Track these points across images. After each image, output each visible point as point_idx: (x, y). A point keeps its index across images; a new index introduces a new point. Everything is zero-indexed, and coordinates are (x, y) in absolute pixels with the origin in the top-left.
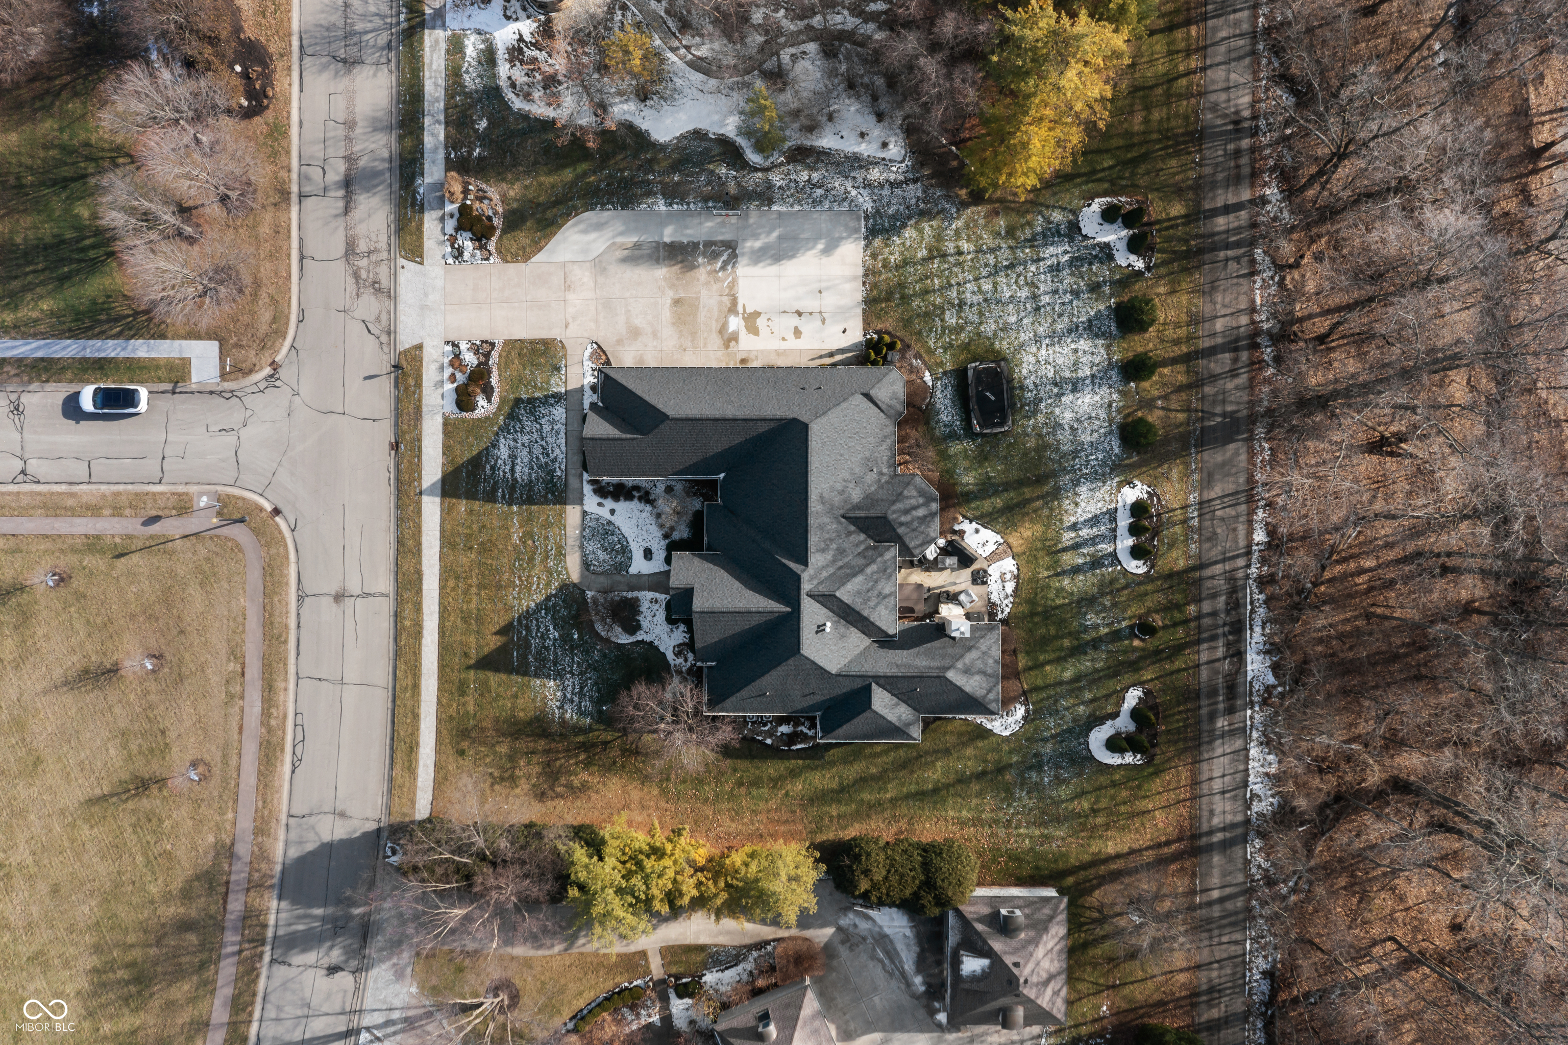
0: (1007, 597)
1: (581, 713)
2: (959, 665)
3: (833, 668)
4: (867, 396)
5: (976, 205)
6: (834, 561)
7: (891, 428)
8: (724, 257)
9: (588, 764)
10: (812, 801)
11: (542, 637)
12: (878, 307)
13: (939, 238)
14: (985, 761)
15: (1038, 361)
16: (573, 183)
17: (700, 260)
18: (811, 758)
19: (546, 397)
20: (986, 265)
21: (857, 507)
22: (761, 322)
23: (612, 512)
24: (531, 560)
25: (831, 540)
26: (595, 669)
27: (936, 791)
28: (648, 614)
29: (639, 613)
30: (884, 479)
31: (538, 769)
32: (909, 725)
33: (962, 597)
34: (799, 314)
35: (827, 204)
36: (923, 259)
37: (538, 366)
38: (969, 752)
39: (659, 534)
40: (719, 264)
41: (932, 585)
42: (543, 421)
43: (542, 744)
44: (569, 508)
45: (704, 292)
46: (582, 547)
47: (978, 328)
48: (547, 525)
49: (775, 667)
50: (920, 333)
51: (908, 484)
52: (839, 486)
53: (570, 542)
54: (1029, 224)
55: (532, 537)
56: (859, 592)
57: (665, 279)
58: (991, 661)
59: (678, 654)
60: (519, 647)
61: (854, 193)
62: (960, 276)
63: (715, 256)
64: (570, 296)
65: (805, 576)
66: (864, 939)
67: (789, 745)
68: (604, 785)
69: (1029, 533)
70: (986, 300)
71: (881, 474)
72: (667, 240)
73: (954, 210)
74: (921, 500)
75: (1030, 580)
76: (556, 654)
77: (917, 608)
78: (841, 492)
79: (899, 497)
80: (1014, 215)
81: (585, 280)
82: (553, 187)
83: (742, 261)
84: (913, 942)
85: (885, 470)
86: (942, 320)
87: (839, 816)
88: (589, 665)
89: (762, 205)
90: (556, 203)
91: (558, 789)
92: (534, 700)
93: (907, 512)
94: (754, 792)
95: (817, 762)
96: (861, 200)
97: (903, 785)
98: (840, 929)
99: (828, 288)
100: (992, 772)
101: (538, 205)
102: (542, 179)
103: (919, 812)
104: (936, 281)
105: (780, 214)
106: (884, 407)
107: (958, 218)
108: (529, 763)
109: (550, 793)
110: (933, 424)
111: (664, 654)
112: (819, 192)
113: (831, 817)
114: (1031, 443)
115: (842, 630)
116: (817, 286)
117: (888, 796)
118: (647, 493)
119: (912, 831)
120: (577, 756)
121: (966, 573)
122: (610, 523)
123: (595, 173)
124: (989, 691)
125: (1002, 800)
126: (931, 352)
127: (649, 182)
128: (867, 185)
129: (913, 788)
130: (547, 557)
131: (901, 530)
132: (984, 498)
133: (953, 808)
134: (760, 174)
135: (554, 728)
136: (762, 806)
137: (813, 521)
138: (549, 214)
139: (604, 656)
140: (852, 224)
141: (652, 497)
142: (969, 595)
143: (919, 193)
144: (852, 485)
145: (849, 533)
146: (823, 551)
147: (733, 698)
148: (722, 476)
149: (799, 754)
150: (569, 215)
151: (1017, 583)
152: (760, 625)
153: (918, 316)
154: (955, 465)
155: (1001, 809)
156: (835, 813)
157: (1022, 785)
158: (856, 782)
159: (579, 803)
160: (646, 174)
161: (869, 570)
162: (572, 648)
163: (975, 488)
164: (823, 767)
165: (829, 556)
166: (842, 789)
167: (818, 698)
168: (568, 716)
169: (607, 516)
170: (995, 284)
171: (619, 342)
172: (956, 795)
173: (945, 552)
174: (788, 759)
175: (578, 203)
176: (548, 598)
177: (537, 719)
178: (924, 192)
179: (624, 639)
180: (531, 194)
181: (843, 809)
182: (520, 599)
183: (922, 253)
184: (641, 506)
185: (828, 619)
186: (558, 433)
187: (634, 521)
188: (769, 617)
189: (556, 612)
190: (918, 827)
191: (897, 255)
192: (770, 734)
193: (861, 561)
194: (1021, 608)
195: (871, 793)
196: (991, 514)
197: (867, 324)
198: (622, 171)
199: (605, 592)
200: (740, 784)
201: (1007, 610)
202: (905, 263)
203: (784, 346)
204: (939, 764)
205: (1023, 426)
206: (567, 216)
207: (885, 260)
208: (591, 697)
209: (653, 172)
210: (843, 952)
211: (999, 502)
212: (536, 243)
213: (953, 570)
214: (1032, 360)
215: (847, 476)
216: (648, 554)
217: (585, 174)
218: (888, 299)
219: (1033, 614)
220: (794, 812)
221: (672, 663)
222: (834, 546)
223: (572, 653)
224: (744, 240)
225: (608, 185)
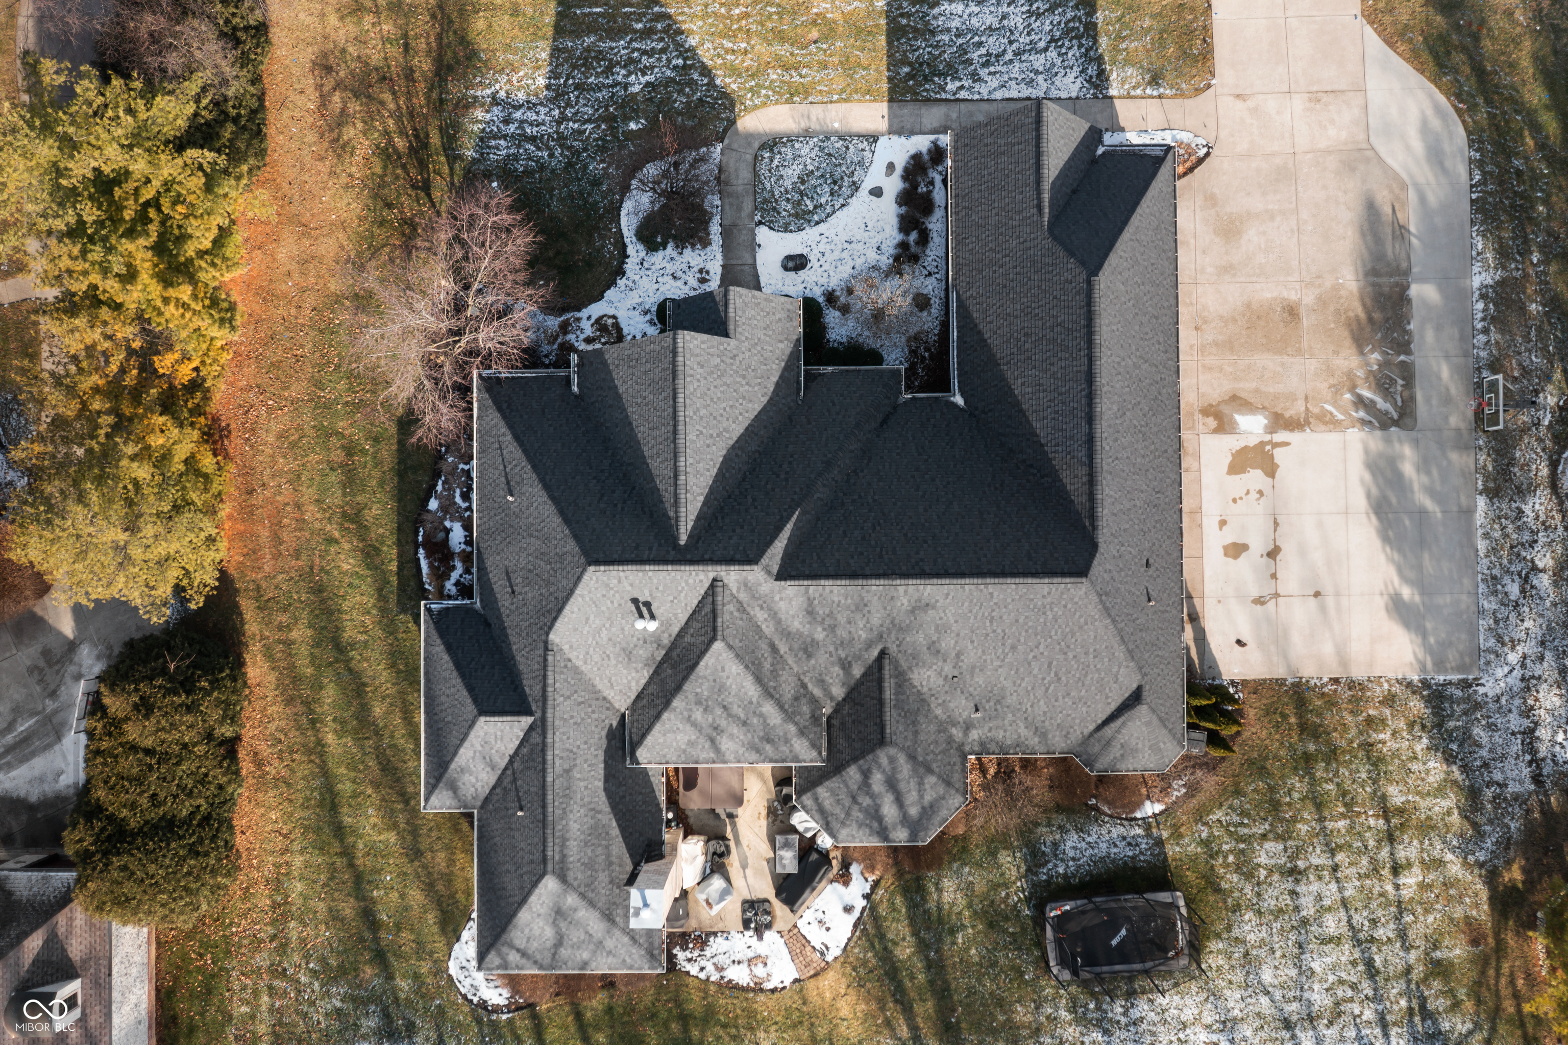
0: (719, 969)
1: (484, 139)
2: (571, 900)
3: (560, 635)
4: (1135, 699)
5: (1492, 900)
6: (787, 634)
7: (1059, 744)
8: (1382, 404)
9: (387, 154)
10: (318, 589)
11: (631, 61)
12: (1290, 710)
13: (1427, 828)
14: (398, 927)
15: (1185, 1026)
16: (1519, 106)
17: (1376, 356)
18: (402, 587)
19: (1099, 60)
20: (1374, 922)
21: (902, 679)
22: (1255, 478)
23: (877, 192)
24: (782, 37)
25: (832, 629)
26: (569, 164)
27: (339, 831)
28: (677, 266)
29: (681, 245)
30: (957, 733)
31: (376, 59)
32: (453, 788)
33: (717, 883)
34: (1273, 553)
35: (1490, 604)
36: (1384, 798)
37: (1161, 43)
38: (416, 896)
39: (835, 282)
40: (1367, 394)
41: (741, 822)
42: (1052, 54)
43: (424, 64)
44: (883, 108)
45: (1312, 365)
46: (807, 134)
47: (1250, 906)
48: (848, 66)
49: (562, 512)
50: (1238, 792)
51: (948, 784)
52: (947, 643)
53: (817, 111)
54: (1456, 1005)
55: (824, 38)
56: (722, 689)
57: (1336, 288)
58: (585, 955)
59: (600, 324)
60: (611, 17)
61: (1513, 658)
62: (1352, 871)
63: (1383, 385)
64: (1298, 103)
65: (755, 575)
66: (53, 694)
67: (425, 545)
68: (347, 187)
69: (845, 1012)
70: (1305, 922)
71: (968, 726)
72: (1415, 290)
73: (1481, 856)
74: (913, 811)
75: (751, 1014)
76: (599, 88)
77: (694, 794)
78: (933, 648)
79: (922, 767)
80: (1474, 975)
81: (1332, 132)
82: (1513, 65)
83: (1375, 440)
84: (49, 789)
85: (974, 735)
86: (1264, 837)
87: (289, 643)
88: (577, 153)
89: (1487, 478)
90: (1480, 73)
91: (336, 98)
92: (508, 47)
93: (892, 784)
94: (334, 478)
95: (393, 598)
96: (1500, 672)
97: (352, 767)
98: (72, 646)
99: (1323, 609)
100: (376, 940)
101: (1476, 38)
102: (1527, 44)
103: (299, 798)
104: (1342, 824)
105: (1470, 512)
106: (1108, 731)
107: (1465, 864)
108: (385, 40)
109: (329, 83)
110: (1059, 819)
111: (600, 297)
112: (1514, 589)
113: (289, 628)
114: (1022, 1014)
115: (643, 653)
116: (1328, 589)
117: (330, 738)
118: (915, 259)
119: (262, 782)
120: (402, 133)
121: (765, 889)
122: (855, 187)
123: (1542, 146)
124: (524, 954)
125: (323, 960)
126: (1200, 816)
127: (1525, 253)
128: (1528, 683)
129: (345, 787)
130: (786, 68)
131: (853, 773)
132: (912, 921)
133: (307, 865)
134: (1545, 471)
135: (455, 89)
136: (309, 493)
137: (875, 589)
138: (1458, 58)
139: (596, 183)
140: (1452, 656)
141: (906, 268)
142: (724, 894)
143: (1513, 788)
144: (948, 669)
145: (846, 666)
146: (810, 612)
147: (503, 429)
148: (959, 400)
149: (409, 565)
150: (1459, 96)
151: (746, 989)
152: (650, 478)
153: (1272, 789)
154: (979, 865)
155: (307, 957)
156: (295, 634)
157: (354, 999)
158: (355, 674)
159: (311, 137)
160: (1542, 248)
161: (769, 709)
162: (610, 119)
163: (932, 905)
164: (383, 611)
165: (796, 625)
166: (340, 648)
167: (504, 601)
168: (479, 114)
169: (869, 183)
170: (1336, 940)
171: (1211, 200)
172: (333, 870)
173: (807, 847)
174: (399, 543)
175: (1482, 116)
176: (706, 71)
177: (472, 55)
178: (1516, 797)
179: (628, 223)
180: (1497, 22)
181: (304, 650)
182: (705, 16)
183: (1396, 796)
184: (889, 248)
185: (666, 625)
186: (1030, 83)
187: (859, 234)
188: (668, 497)
189: (680, 86)
190: (270, 796)
191: (1392, 745)
192: (448, 507)
193: (788, 690)
194: (696, 996)
195: (334, 705)
196: (882, 936)
197: (1256, 687)
198: (1546, 202)
199: (721, 180)
200: (350, 450)
201: (693, 970)
202: (1376, 762)
203: (1210, 523)
204: (392, 837)
205: (1056, 997)
206: (1457, 94)
207: (1383, 721)
208: (516, 158)
209: (1546, 262)
210: (27, 655)
211: (905, 951)
212: (1402, 35)
213: (772, 862)
214: (1188, 1015)
215: (969, 659)
216: (795, 263)
217: (1536, 128)
218: (1303, 727)
219: (685, 1018)
220: (297, 555)
221: (584, 313)
222: (820, 635)
223: (602, 119)
224: (1416, 443)
225: (1519, 173)
